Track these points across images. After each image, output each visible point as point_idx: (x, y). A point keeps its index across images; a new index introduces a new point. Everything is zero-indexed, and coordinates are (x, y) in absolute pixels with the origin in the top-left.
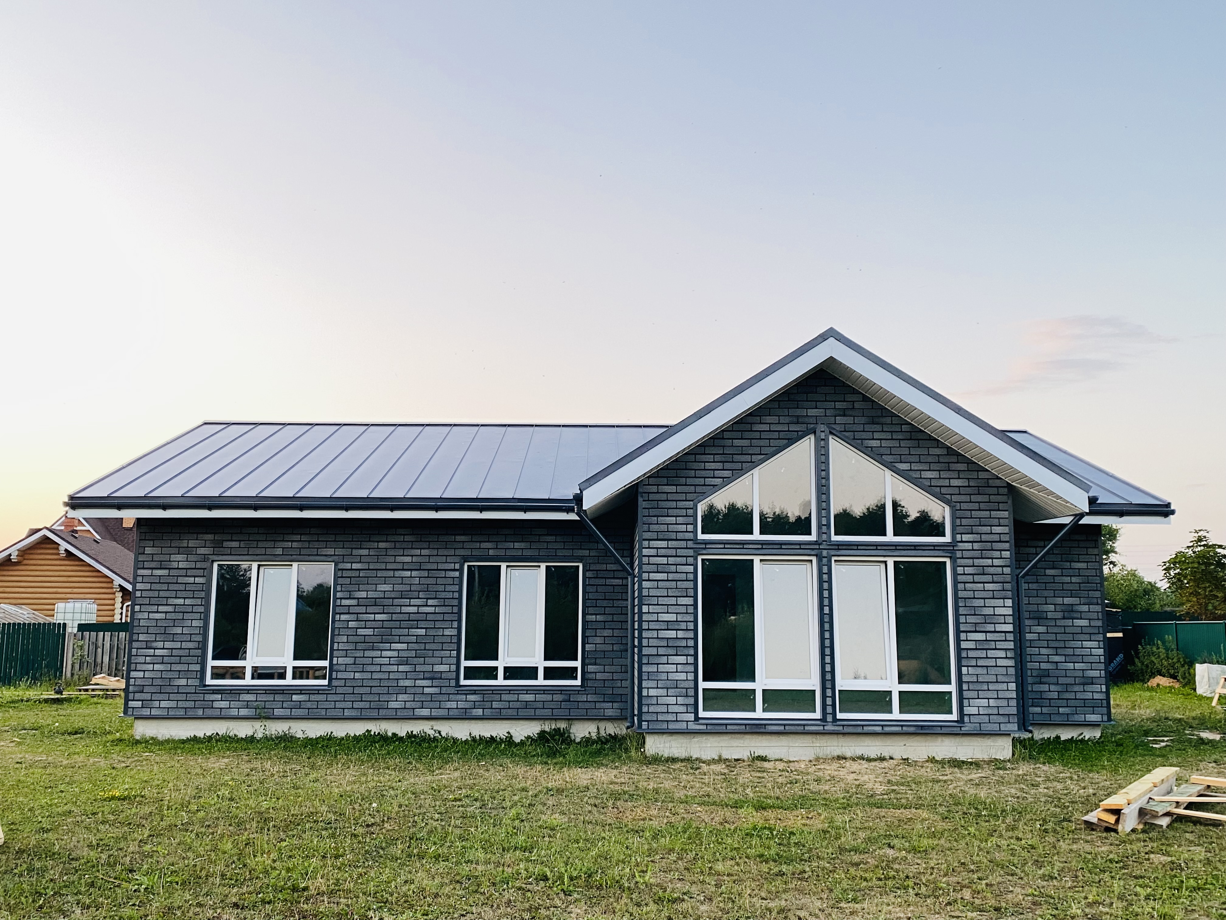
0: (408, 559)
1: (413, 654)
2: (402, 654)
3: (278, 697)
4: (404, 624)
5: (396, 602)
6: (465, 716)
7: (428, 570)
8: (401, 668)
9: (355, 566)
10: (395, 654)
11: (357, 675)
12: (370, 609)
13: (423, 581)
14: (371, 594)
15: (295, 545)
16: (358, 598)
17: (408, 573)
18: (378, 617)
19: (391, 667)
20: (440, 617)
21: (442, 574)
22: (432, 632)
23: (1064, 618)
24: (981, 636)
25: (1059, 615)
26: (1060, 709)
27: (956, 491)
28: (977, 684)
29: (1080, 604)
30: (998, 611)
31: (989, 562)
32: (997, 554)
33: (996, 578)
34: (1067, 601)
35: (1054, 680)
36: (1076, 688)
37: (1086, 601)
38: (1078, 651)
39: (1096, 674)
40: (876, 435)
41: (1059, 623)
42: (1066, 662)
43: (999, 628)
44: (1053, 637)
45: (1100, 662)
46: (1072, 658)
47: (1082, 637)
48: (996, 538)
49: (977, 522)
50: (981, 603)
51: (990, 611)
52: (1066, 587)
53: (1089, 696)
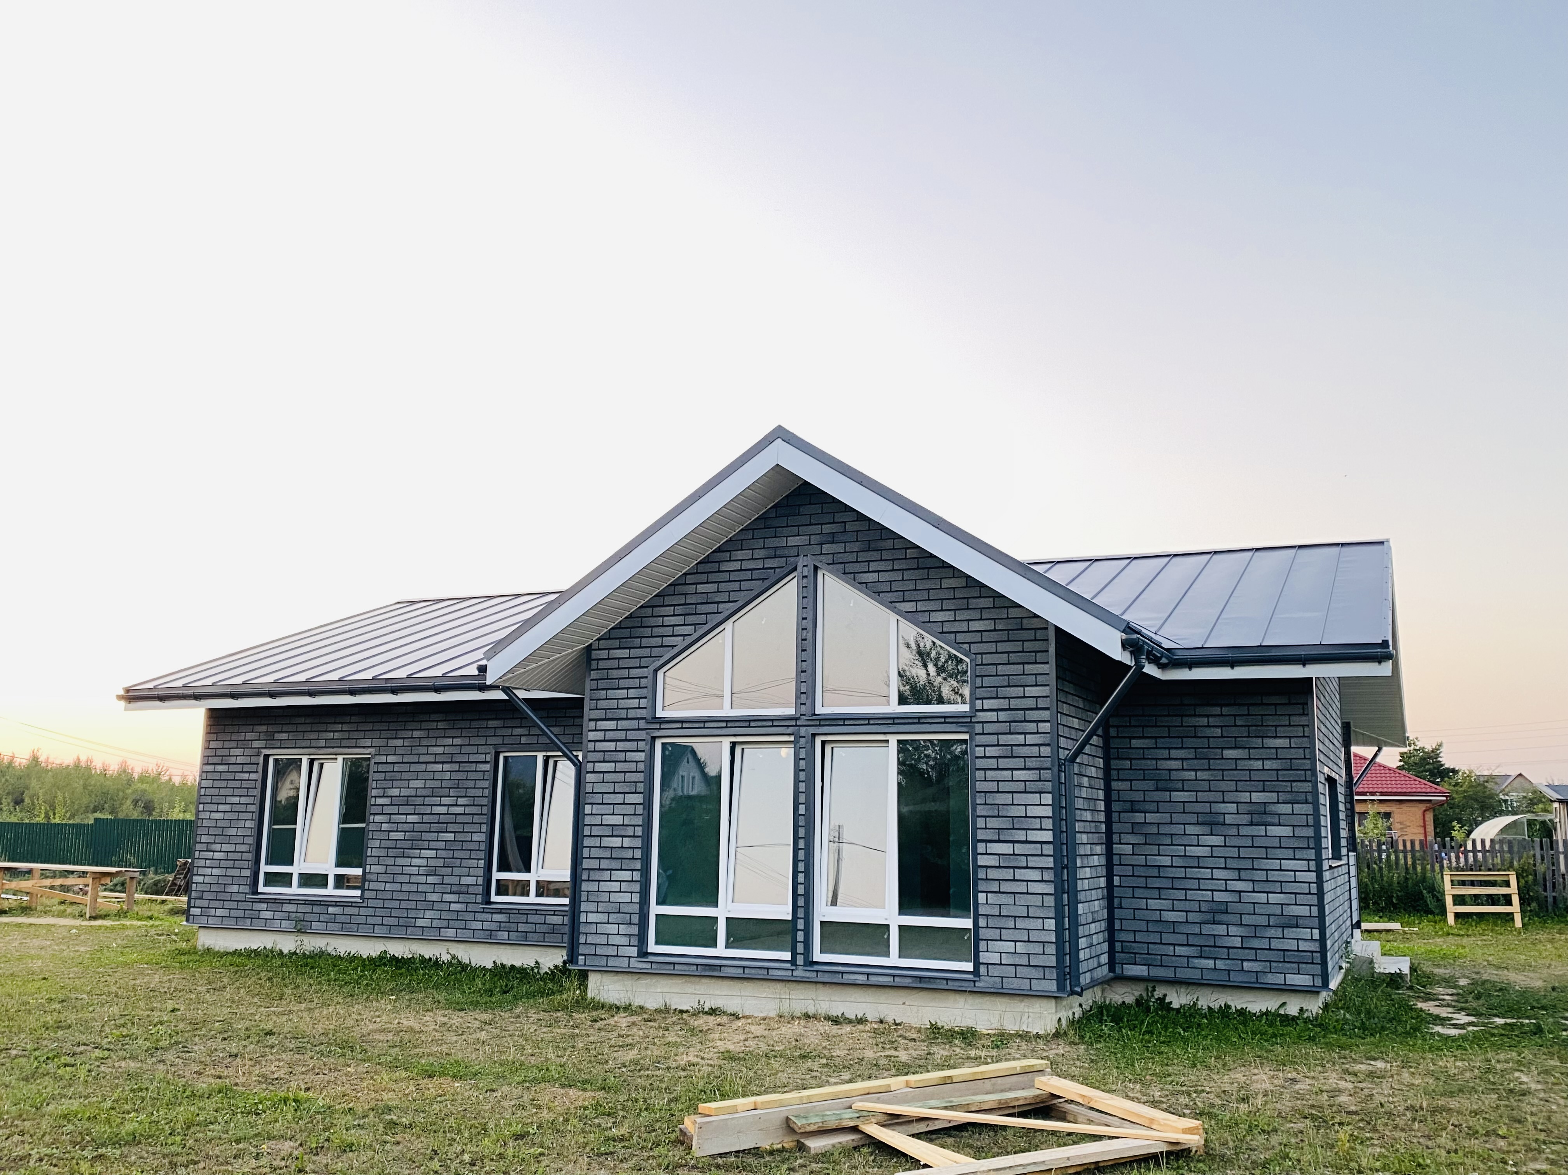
0: (440, 750)
1: (440, 863)
2: (432, 863)
3: (316, 909)
4: (434, 827)
5: (428, 800)
6: (490, 939)
7: (460, 762)
8: (430, 879)
9: (391, 759)
10: (423, 862)
11: (388, 887)
12: (403, 810)
13: (455, 776)
14: (404, 792)
15: (337, 735)
16: (391, 797)
17: (439, 767)
18: (410, 818)
19: (420, 877)
20: (468, 819)
21: (473, 767)
22: (460, 837)
23: (1252, 824)
24: (1006, 848)
25: (1246, 819)
26: (1245, 964)
27: (977, 637)
28: (998, 918)
29: (1278, 803)
30: (1033, 811)
31: (1020, 739)
32: (1032, 727)
33: (1030, 763)
34: (1256, 797)
35: (1235, 919)
36: (1271, 932)
37: (1289, 797)
38: (1273, 876)
39: (1304, 911)
40: (873, 566)
41: (1244, 831)
42: (1254, 892)
43: (1034, 836)
44: (1234, 852)
45: (1310, 893)
46: (1266, 885)
47: (1280, 853)
48: (1031, 703)
49: (1004, 681)
50: (1007, 798)
51: (1019, 811)
52: (1255, 776)
53: (1292, 945)
